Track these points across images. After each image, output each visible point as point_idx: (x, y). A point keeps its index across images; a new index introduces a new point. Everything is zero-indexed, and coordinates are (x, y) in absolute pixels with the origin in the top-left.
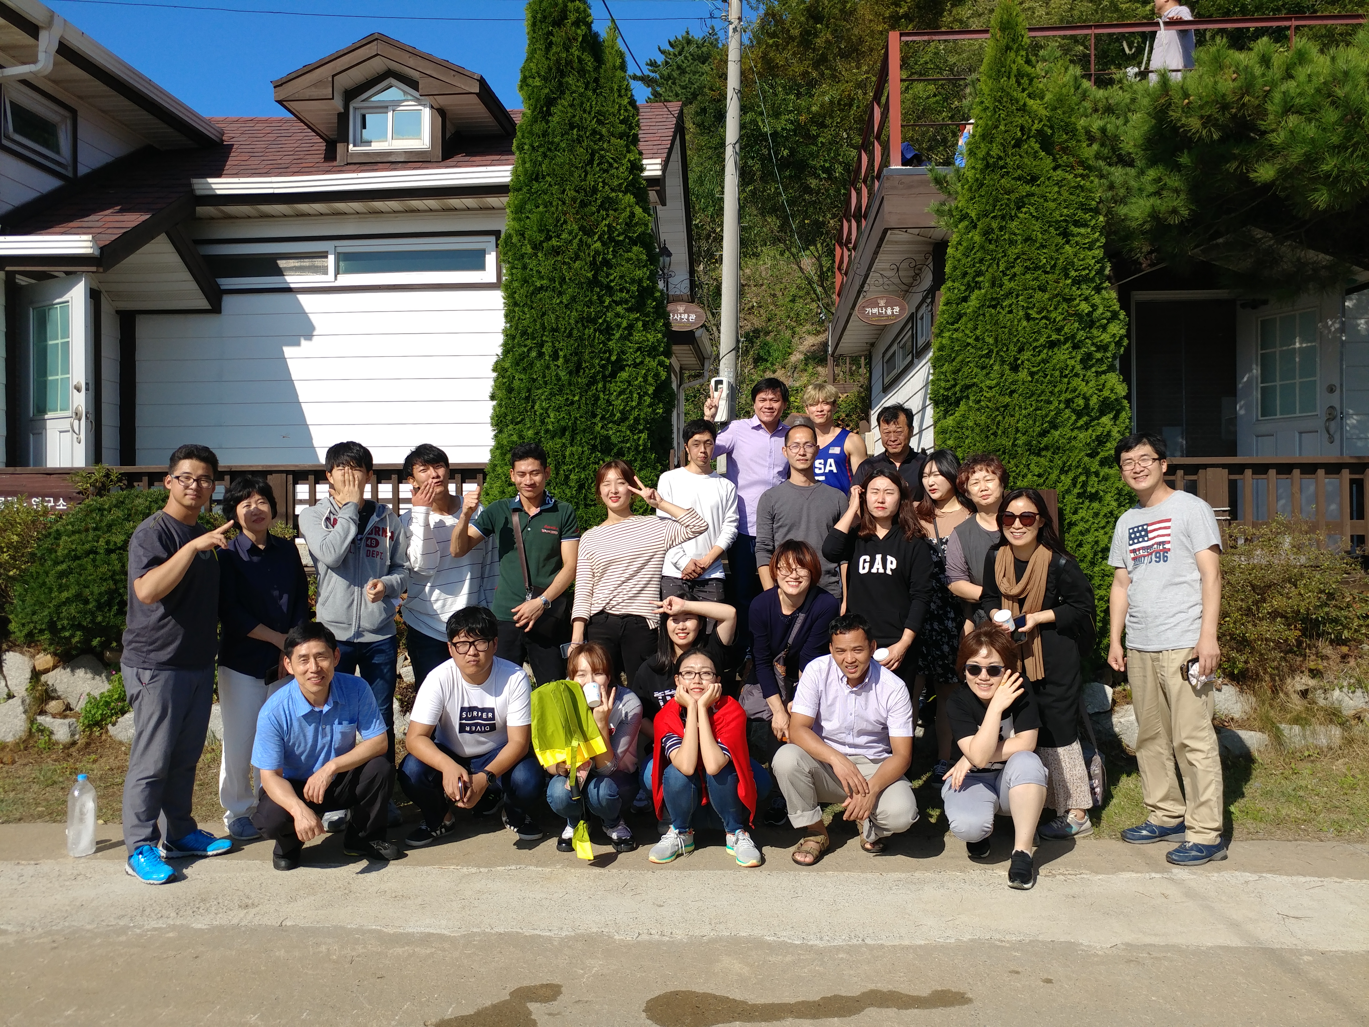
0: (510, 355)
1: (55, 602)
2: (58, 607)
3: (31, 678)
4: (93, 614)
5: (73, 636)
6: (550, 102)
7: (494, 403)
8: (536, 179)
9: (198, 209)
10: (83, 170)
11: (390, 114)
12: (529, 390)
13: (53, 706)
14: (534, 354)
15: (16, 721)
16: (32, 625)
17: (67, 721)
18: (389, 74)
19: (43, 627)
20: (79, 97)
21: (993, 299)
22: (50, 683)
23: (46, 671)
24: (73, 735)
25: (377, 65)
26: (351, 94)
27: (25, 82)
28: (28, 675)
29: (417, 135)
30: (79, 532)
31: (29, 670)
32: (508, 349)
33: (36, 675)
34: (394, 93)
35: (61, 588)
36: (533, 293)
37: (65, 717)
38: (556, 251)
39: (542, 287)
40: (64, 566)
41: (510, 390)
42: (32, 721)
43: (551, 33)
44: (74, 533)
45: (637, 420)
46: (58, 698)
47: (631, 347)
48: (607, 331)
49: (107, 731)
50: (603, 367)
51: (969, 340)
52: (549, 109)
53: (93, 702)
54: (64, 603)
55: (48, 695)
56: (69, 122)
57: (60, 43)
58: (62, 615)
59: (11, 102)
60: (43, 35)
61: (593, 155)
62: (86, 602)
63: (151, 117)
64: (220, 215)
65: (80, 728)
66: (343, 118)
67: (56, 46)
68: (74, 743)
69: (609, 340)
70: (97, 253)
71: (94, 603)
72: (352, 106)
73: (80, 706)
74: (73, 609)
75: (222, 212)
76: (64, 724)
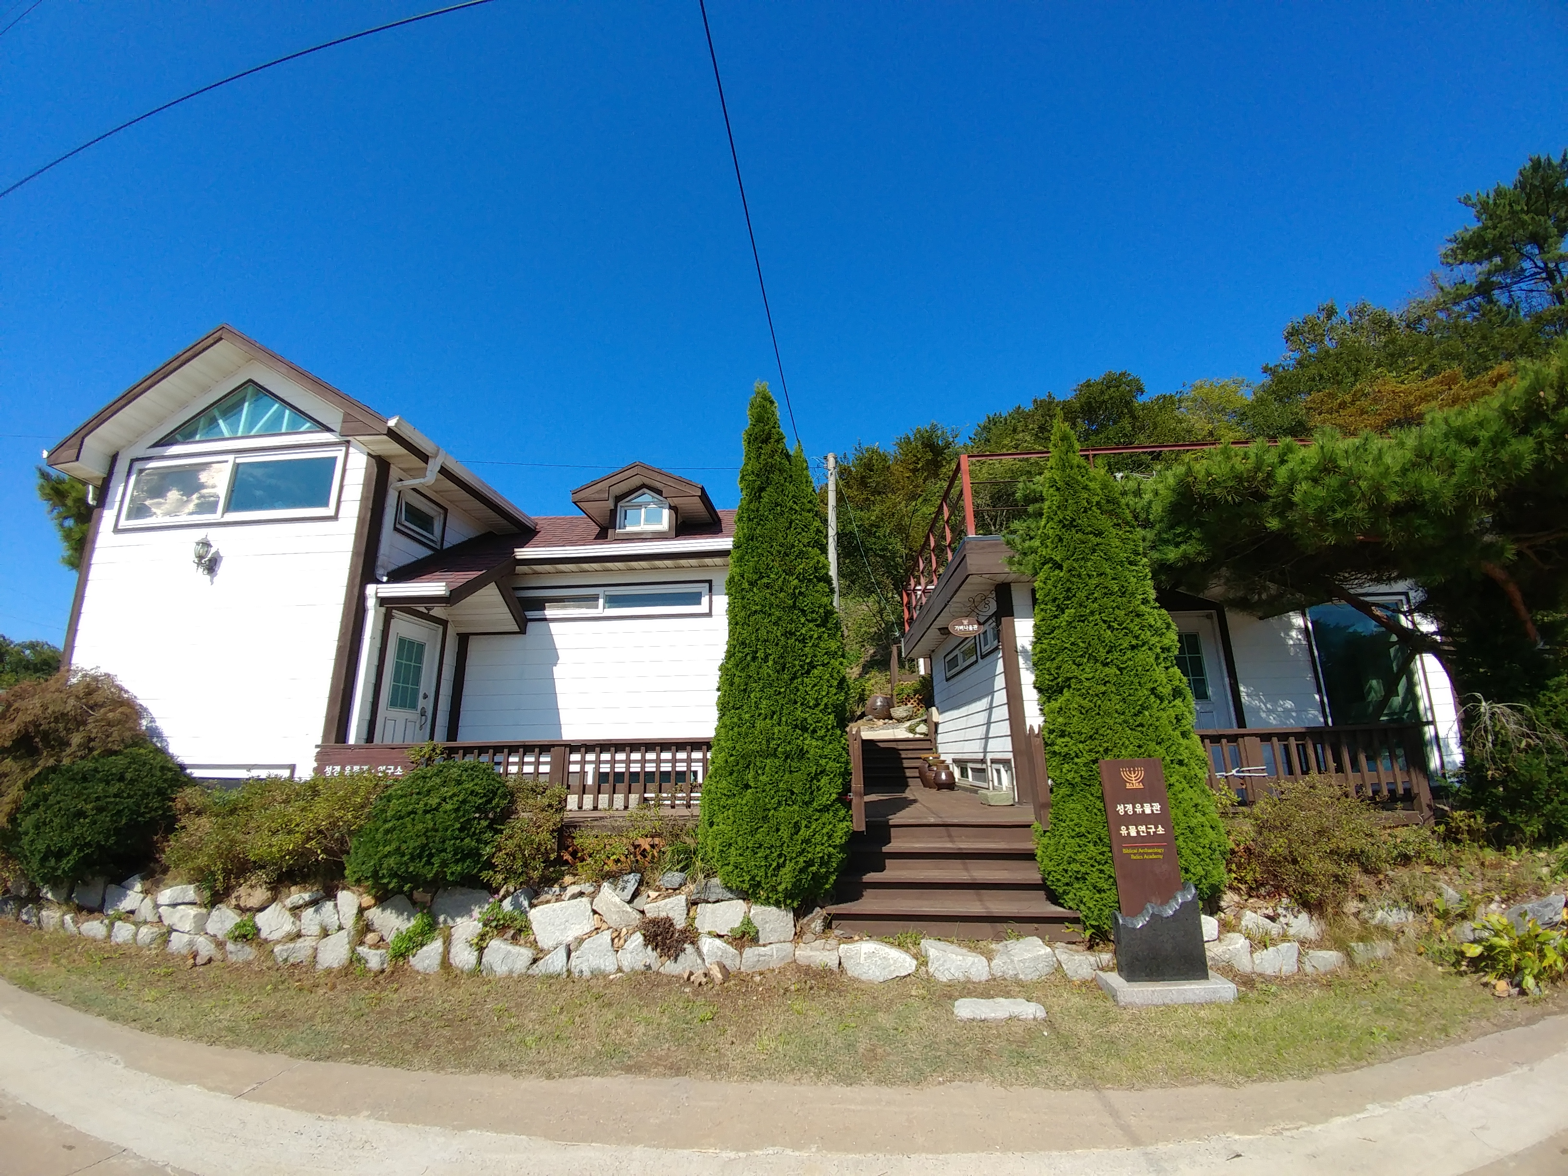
0: (732, 659)
1: (379, 855)
2: (380, 859)
3: (357, 914)
4: (406, 864)
5: (389, 883)
6: (762, 489)
7: (719, 693)
8: (752, 540)
9: (517, 567)
10: (446, 545)
11: (643, 510)
12: (746, 684)
13: (371, 938)
14: (749, 658)
15: (342, 950)
16: (360, 874)
17: (379, 952)
18: (644, 486)
19: (369, 875)
20: (451, 502)
21: (1082, 616)
22: (370, 918)
23: (369, 908)
24: (382, 964)
25: (636, 481)
26: (619, 499)
27: (414, 490)
28: (355, 911)
29: (660, 521)
30: (405, 796)
31: (357, 907)
32: (730, 655)
33: (361, 910)
34: (647, 497)
35: (386, 843)
36: (749, 616)
37: (378, 948)
38: (767, 586)
39: (756, 612)
40: (390, 825)
41: (732, 684)
42: (353, 951)
43: (761, 448)
44: (402, 797)
45: (826, 705)
46: (374, 931)
47: (820, 652)
48: (803, 641)
49: (409, 962)
50: (801, 666)
51: (1066, 645)
52: (760, 495)
53: (400, 937)
54: (386, 856)
55: (368, 928)
56: (442, 516)
57: (442, 467)
58: (383, 866)
59: (406, 503)
60: (431, 461)
61: (791, 523)
62: (403, 855)
63: (494, 513)
64: (530, 571)
65: (388, 958)
66: (613, 513)
67: (438, 469)
68: (383, 971)
69: (805, 647)
70: (448, 594)
71: (409, 856)
72: (619, 505)
73: (390, 938)
74: (392, 861)
75: (532, 569)
76: (376, 954)
